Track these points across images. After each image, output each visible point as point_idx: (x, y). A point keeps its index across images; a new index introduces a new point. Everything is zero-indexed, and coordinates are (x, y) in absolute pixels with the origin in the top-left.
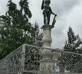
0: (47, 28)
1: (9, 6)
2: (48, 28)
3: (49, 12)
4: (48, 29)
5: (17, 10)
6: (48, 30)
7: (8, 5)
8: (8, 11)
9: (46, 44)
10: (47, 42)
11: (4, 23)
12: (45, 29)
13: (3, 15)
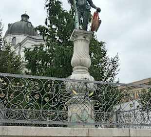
0: (78, 38)
1: (48, 8)
2: (81, 37)
3: (85, 5)
4: (82, 40)
5: (65, 11)
6: (80, 41)
7: (47, 6)
8: (49, 16)
9: (78, 69)
10: (78, 65)
11: (44, 38)
12: (76, 40)
13: (40, 26)
